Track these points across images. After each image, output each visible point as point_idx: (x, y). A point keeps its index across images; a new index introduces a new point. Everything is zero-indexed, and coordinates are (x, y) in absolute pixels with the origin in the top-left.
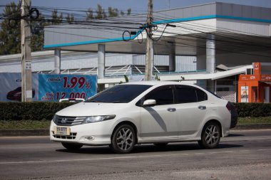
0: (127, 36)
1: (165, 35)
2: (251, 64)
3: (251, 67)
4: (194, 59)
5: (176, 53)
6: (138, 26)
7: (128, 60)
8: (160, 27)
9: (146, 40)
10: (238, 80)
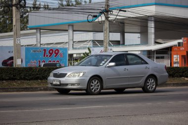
0: (90, 18)
1: (118, 17)
2: (181, 39)
3: (181, 41)
4: (139, 35)
5: (126, 31)
6: (99, 11)
7: (90, 36)
8: (115, 12)
9: (104, 21)
10: (171, 50)
